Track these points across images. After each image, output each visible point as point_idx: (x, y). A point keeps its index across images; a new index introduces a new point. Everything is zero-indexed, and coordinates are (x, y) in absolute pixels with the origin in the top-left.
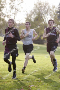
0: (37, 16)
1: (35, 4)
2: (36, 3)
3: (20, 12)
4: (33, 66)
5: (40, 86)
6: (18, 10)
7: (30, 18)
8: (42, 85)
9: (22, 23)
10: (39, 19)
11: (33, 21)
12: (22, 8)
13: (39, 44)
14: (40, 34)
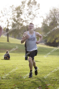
0: (52, 21)
1: (50, 11)
2: (51, 9)
3: (37, 17)
4: (49, 67)
5: (56, 85)
6: (35, 16)
7: (45, 23)
8: (58, 84)
9: (39, 28)
10: (54, 24)
11: (49, 25)
12: (39, 14)
13: (54, 46)
14: (55, 38)
